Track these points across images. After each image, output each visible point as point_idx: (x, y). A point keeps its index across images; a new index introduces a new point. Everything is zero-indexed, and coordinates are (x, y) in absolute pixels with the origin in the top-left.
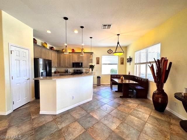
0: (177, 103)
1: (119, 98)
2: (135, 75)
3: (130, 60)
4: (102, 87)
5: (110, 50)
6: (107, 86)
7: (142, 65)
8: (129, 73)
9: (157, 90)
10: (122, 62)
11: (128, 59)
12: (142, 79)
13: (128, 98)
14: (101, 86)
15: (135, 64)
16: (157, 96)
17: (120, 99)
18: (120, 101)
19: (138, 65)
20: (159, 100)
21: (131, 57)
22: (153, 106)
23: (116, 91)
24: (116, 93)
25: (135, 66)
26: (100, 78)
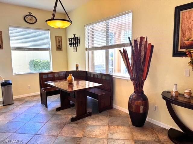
0: (157, 106)
1: (69, 123)
2: (87, 70)
3: (75, 41)
4: (17, 106)
5: (30, 15)
6: (33, 101)
7: (96, 52)
8: (77, 68)
9: (135, 92)
10: (59, 46)
11: (70, 40)
12: (94, 75)
13: (86, 118)
14: (16, 103)
15: (86, 49)
16: (137, 103)
17: (73, 125)
18: (76, 132)
19: (90, 52)
20: (141, 110)
21: (76, 36)
22: (130, 120)
23: (58, 109)
24: (59, 113)
25: (86, 52)
26: (11, 84)
